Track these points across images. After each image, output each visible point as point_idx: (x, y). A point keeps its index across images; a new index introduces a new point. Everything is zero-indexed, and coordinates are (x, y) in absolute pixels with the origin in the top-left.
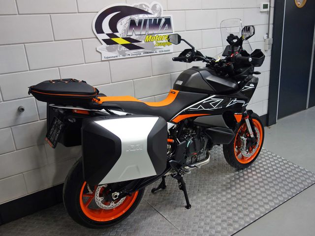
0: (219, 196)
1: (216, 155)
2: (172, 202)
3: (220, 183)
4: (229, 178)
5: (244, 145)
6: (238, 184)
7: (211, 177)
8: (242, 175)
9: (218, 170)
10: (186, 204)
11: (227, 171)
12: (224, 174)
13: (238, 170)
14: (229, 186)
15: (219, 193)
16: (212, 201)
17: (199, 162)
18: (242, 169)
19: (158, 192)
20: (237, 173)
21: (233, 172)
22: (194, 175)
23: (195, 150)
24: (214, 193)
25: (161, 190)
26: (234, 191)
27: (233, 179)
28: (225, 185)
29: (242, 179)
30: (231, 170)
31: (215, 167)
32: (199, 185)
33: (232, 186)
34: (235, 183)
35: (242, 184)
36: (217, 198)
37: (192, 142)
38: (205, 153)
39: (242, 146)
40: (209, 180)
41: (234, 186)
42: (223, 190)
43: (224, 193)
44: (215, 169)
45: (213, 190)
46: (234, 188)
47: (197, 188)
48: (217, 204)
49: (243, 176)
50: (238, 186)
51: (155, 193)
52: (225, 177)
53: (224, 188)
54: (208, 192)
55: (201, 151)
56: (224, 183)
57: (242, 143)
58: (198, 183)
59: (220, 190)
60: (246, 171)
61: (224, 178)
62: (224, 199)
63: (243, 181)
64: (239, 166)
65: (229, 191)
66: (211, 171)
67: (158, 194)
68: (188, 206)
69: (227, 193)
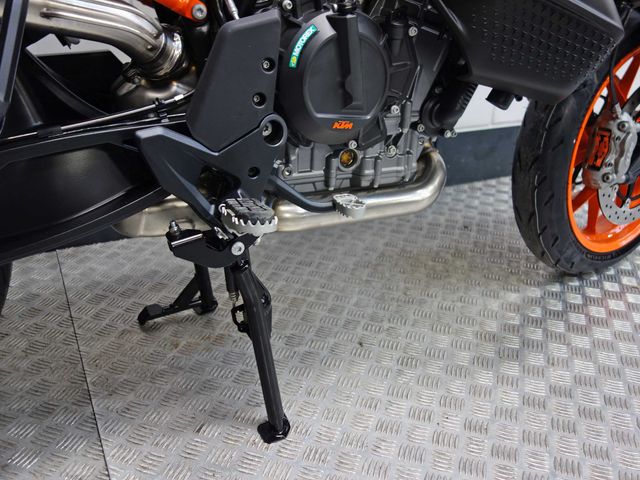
0: (458, 388)
1: (474, 213)
2: (207, 386)
3: (471, 321)
4: (518, 309)
5: (622, 153)
6: (561, 338)
7: (432, 291)
8: (577, 299)
9: (472, 267)
10: (262, 414)
11: (511, 276)
12: (494, 286)
13: (561, 277)
14: (514, 343)
15: (459, 371)
16: (413, 414)
17: (371, 190)
18: (580, 276)
19: (168, 323)
20: (556, 288)
21: (539, 285)
22: (365, 274)
23: (347, 99)
24: (435, 369)
25: (187, 319)
26: (540, 373)
27: (537, 313)
28: (493, 338)
29: (578, 319)
30: (527, 274)
31: (459, 254)
32: (373, 318)
33: (527, 344)
34: (545, 330)
35: (582, 342)
36: (444, 402)
37: (328, 32)
38: (416, 153)
39: (611, 159)
40: (421, 303)
41: (540, 347)
42: (483, 362)
43: (485, 378)
44: (458, 263)
45: (431, 354)
46: (536, 360)
47: (359, 330)
48: (437, 439)
49: (585, 305)
50: (559, 350)
51: (156, 328)
52: (496, 296)
53: (489, 351)
54: (406, 362)
55: (391, 126)
56: (493, 326)
57: (615, 146)
58: (369, 311)
59: (464, 357)
60: (597, 285)
61: (494, 305)
62: (483, 412)
63: (583, 330)
64: (576, 259)
65: (512, 370)
66: (440, 267)
67: (167, 333)
68: (274, 429)
69: (501, 380)
